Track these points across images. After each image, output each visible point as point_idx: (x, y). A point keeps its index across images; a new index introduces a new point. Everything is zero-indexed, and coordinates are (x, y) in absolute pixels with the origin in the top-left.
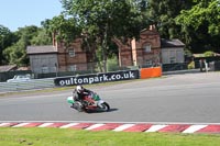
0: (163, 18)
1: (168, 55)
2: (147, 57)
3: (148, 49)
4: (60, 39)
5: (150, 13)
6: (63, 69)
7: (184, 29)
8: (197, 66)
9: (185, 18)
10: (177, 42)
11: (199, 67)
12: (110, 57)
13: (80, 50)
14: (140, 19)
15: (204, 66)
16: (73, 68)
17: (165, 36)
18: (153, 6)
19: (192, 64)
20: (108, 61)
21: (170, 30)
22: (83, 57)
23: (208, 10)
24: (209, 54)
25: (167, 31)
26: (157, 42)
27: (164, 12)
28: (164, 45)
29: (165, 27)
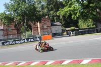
0: (51, 12)
1: (55, 29)
2: (44, 30)
3: (45, 27)
4: (4, 23)
5: (45, 11)
6: (6, 37)
7: (61, 17)
8: (67, 34)
9: (61, 12)
10: (58, 23)
11: (68, 34)
12: (28, 31)
13: (14, 28)
14: (41, 13)
15: (70, 34)
16: (11, 37)
17: (53, 21)
18: (47, 7)
19: (65, 33)
20: (27, 33)
21: (55, 18)
22: (15, 31)
23: (71, 9)
24: (72, 28)
25: (54, 18)
26: (49, 24)
27: (52, 10)
28: (52, 25)
29: (53, 16)
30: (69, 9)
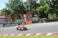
0: (33, 9)
1: (34, 19)
2: (28, 19)
3: (29, 17)
4: (5, 14)
5: (29, 8)
7: (38, 12)
8: (41, 22)
10: (36, 16)
12: (19, 19)
13: (11, 17)
14: (27, 9)
15: (43, 22)
16: (9, 22)
17: (33, 14)
18: (30, 6)
21: (35, 13)
26: (31, 16)
27: (33, 8)
28: (33, 16)
30: (42, 7)
